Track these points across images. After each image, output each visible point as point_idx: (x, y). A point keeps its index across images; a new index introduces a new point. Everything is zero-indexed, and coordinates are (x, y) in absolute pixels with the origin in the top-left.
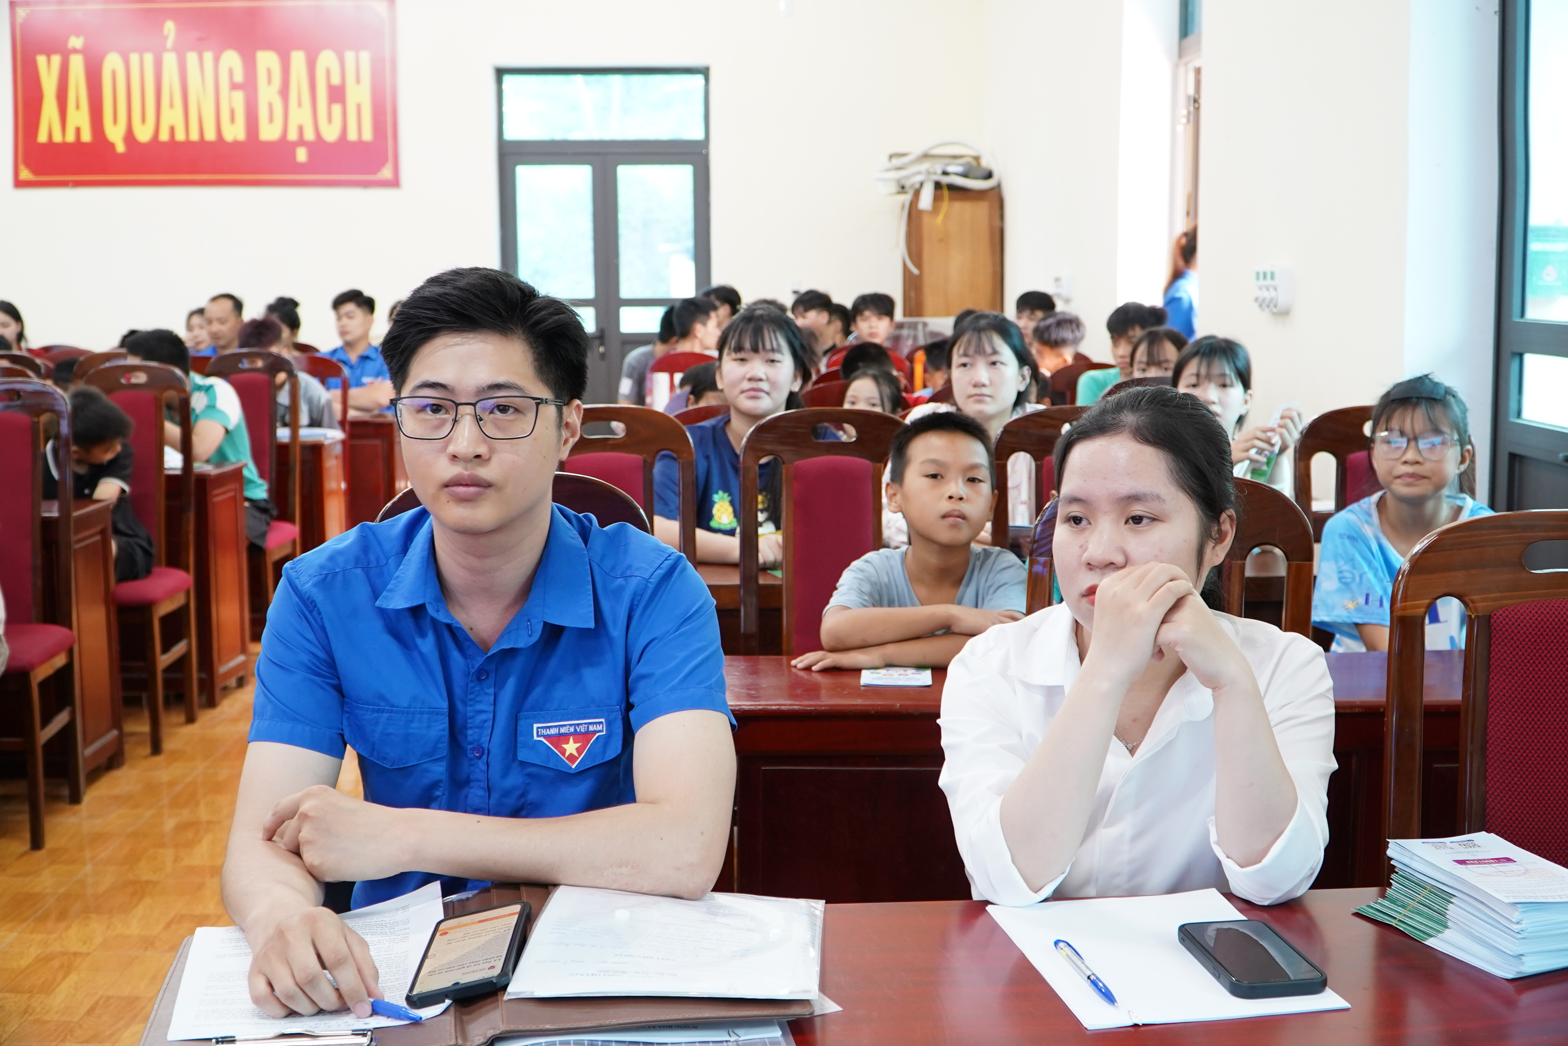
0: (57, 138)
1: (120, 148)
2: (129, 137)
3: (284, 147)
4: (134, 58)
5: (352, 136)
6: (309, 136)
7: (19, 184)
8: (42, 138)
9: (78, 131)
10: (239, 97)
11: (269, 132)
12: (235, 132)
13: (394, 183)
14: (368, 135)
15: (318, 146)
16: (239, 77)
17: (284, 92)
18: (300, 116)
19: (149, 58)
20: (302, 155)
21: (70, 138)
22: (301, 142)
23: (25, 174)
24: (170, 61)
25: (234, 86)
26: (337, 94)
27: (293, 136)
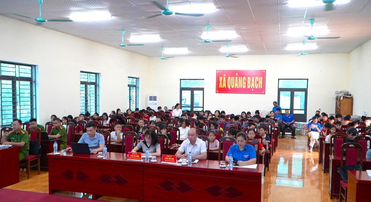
0: (222, 87)
1: (230, 88)
2: (231, 87)
3: (250, 89)
4: (232, 78)
5: (259, 87)
6: (254, 87)
7: (216, 92)
8: (220, 87)
9: (224, 86)
10: (245, 83)
11: (249, 87)
12: (244, 87)
13: (264, 93)
14: (261, 87)
15: (255, 89)
16: (245, 80)
17: (251, 82)
18: (253, 85)
19: (234, 78)
20: (253, 90)
21: (223, 87)
22: (253, 88)
23: (217, 91)
24: (237, 78)
25: (244, 81)
26: (258, 82)
27: (252, 87)
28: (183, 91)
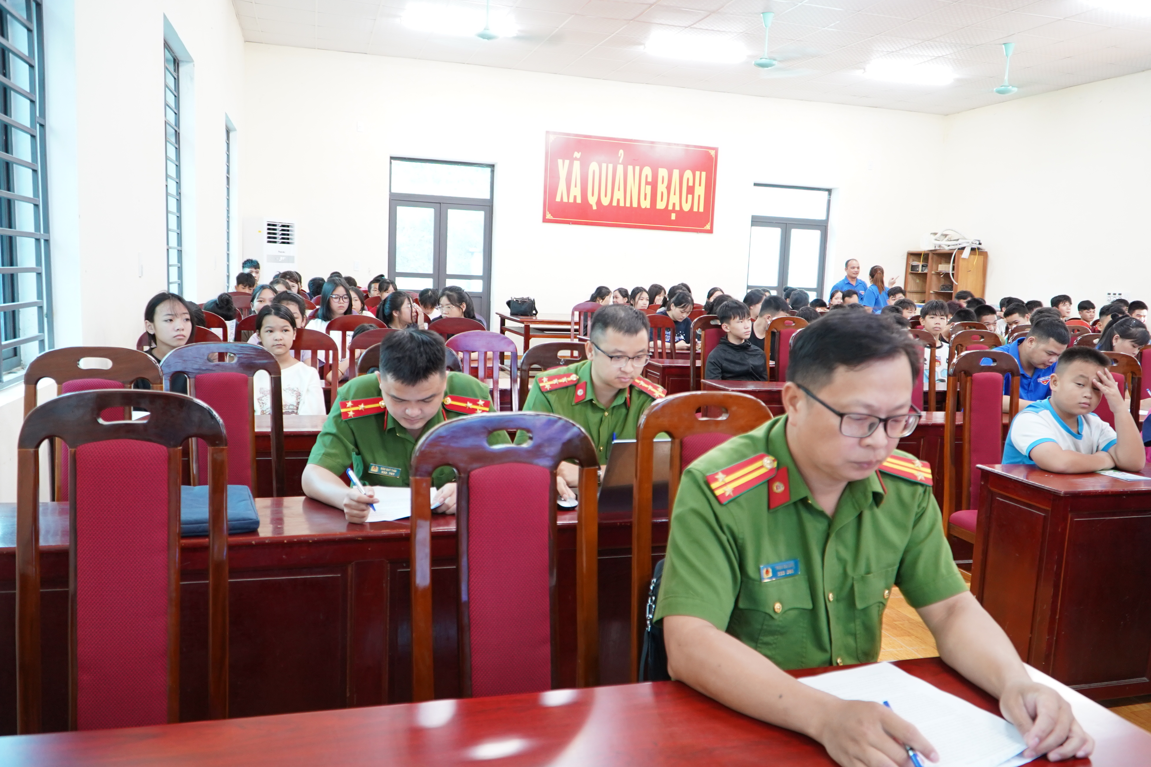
0: (565, 200)
1: (595, 207)
2: (599, 202)
3: (666, 212)
4: (604, 166)
5: (695, 209)
6: (677, 208)
7: (545, 220)
8: (558, 199)
9: (575, 197)
10: (649, 188)
11: (661, 205)
12: (646, 204)
13: (711, 231)
14: (701, 210)
15: (681, 213)
16: (650, 179)
17: (669, 188)
18: (674, 199)
19: (611, 166)
20: (673, 216)
21: (571, 200)
22: (674, 210)
23: (549, 216)
24: (620, 169)
25: (647, 183)
26: (691, 190)
27: (670, 208)
28: (401, 210)
